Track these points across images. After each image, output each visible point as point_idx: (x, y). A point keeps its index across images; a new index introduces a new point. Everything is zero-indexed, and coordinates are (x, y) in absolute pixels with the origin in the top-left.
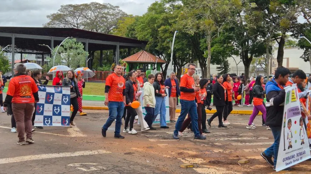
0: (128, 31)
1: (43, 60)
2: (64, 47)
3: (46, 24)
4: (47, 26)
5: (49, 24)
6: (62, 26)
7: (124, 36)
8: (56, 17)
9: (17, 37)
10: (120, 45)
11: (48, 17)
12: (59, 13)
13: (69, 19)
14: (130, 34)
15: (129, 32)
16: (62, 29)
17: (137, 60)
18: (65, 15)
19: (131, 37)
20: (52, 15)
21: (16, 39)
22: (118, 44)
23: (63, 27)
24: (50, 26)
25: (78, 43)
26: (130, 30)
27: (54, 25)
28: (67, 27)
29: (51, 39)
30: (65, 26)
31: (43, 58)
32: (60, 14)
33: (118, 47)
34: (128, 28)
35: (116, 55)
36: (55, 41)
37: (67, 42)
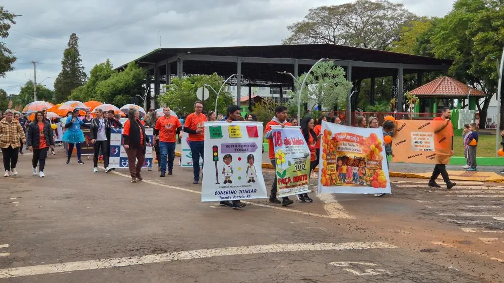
0: (418, 43)
1: (281, 96)
2: (315, 75)
3: (286, 40)
4: (288, 43)
5: (290, 39)
6: (311, 41)
7: (412, 53)
8: (302, 28)
9: (244, 62)
10: (405, 68)
11: (289, 28)
12: (307, 21)
13: (322, 30)
14: (422, 48)
15: (420, 46)
16: (311, 46)
17: (434, 91)
18: (315, 24)
19: (424, 54)
20: (296, 25)
21: (243, 64)
22: (401, 67)
23: (312, 43)
24: (293, 43)
25: (336, 67)
26: (422, 43)
27: (299, 41)
28: (318, 42)
29: (294, 64)
30: (315, 42)
31: (281, 93)
32: (307, 23)
33: (401, 72)
34: (417, 40)
35: (398, 85)
36: (300, 66)
37: (319, 67)
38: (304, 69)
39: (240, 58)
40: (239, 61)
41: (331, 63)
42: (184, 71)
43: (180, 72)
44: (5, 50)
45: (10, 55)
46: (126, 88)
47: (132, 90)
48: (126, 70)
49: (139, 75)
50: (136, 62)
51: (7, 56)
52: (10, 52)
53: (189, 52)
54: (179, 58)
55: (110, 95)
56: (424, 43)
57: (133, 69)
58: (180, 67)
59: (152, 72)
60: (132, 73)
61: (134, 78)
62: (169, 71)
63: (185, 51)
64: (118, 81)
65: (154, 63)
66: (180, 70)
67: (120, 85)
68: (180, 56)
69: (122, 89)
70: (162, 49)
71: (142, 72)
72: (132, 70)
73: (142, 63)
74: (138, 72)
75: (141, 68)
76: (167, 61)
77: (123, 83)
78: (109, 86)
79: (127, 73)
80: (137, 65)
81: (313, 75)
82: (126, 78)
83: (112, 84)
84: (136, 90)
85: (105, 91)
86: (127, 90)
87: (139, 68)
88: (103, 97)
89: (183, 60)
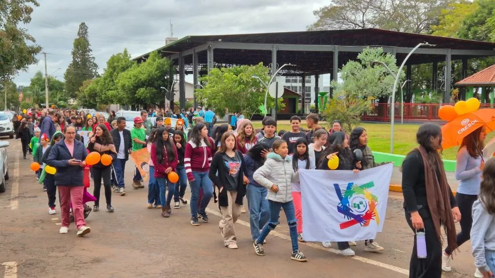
0: (466, 27)
1: (303, 85)
2: (363, 62)
3: (311, 25)
4: (315, 29)
5: (316, 25)
6: (336, 27)
8: (327, 13)
9: (280, 49)
10: (453, 54)
11: (315, 13)
12: (335, 5)
13: (350, 15)
14: (472, 31)
15: (469, 29)
17: (492, 79)
18: (342, 8)
19: (473, 39)
20: (323, 10)
21: (279, 52)
22: (449, 53)
23: (338, 29)
24: (319, 29)
25: (386, 54)
26: (470, 26)
27: (325, 27)
28: (344, 27)
29: (333, 51)
30: (340, 27)
31: (303, 82)
32: (335, 7)
33: (449, 57)
34: (465, 23)
35: (445, 74)
36: (341, 53)
37: (366, 54)
38: (345, 58)
39: (275, 45)
40: (274, 48)
41: (380, 49)
42: (215, 60)
43: (210, 62)
44: (28, 38)
45: (34, 44)
46: (149, 80)
47: (156, 82)
48: (149, 60)
49: (163, 65)
50: (159, 51)
51: (31, 45)
52: (34, 41)
53: (220, 40)
54: (209, 47)
55: (132, 87)
56: (473, 26)
57: (157, 60)
58: (210, 56)
59: (176, 62)
60: (156, 64)
61: (158, 68)
62: (197, 61)
63: (215, 39)
64: (140, 72)
65: (178, 53)
66: (210, 59)
67: (143, 77)
68: (210, 43)
69: (145, 81)
70: (191, 36)
71: (166, 63)
72: (155, 61)
73: (164, 53)
74: (162, 62)
75: (165, 58)
76: (194, 50)
77: (146, 75)
78: (130, 78)
79: (149, 64)
80: (160, 54)
81: (361, 63)
82: (150, 69)
83: (134, 76)
84: (160, 82)
85: (127, 84)
86: (150, 82)
87: (162, 58)
88: (125, 90)
89: (214, 48)
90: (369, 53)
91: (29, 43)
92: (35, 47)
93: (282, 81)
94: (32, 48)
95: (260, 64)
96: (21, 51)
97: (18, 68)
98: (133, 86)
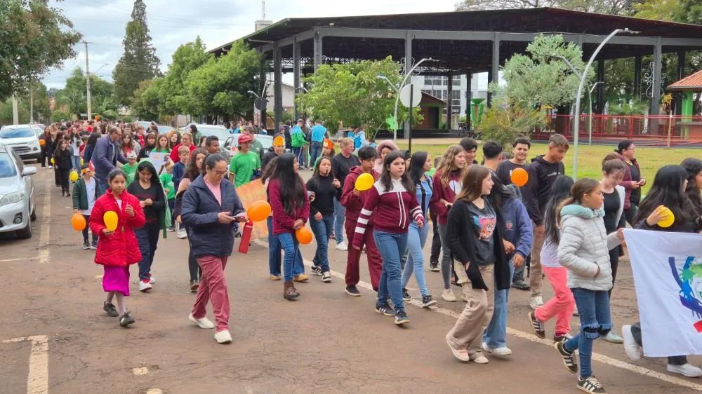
0: (683, 5)
1: (450, 88)
2: (534, 57)
4: (466, 9)
5: (469, 2)
6: (497, 5)
9: (416, 38)
10: (664, 44)
14: (692, 12)
15: (688, 9)
16: (508, 11)
19: (694, 22)
21: (415, 42)
22: (658, 42)
23: (500, 9)
24: (472, 8)
25: (567, 44)
26: (690, 4)
27: (482, 5)
28: (509, 6)
29: (492, 40)
30: (503, 6)
31: (450, 84)
33: (659, 49)
35: (653, 73)
36: (503, 44)
37: (539, 45)
38: (509, 49)
39: (410, 31)
40: (409, 36)
41: (559, 37)
42: (325, 53)
43: (318, 55)
44: (63, 21)
45: (71, 30)
46: (232, 80)
47: (241, 84)
48: (231, 53)
49: (251, 60)
50: (246, 40)
51: (67, 32)
52: (71, 25)
53: (332, 24)
54: (316, 33)
55: (207, 91)
56: (694, 4)
57: (242, 52)
58: (318, 47)
59: (269, 56)
60: (241, 58)
61: (244, 64)
62: (299, 53)
63: (324, 22)
64: (219, 70)
65: (273, 42)
66: (317, 51)
67: (223, 77)
68: (317, 29)
69: (227, 83)
70: (291, 19)
71: (255, 56)
72: (240, 53)
73: (253, 42)
74: (249, 56)
75: (254, 49)
76: (295, 38)
77: (227, 74)
78: (205, 78)
79: (232, 58)
80: (248, 45)
81: (531, 58)
82: (233, 65)
83: (211, 75)
84: (247, 84)
85: (201, 86)
86: (233, 85)
87: (251, 49)
88: (197, 95)
89: (323, 36)
90: (543, 43)
91: (64, 29)
92: (73, 34)
93: (419, 83)
94: (68, 35)
95: (387, 58)
96: (52, 40)
97: (49, 63)
98: (210, 89)
